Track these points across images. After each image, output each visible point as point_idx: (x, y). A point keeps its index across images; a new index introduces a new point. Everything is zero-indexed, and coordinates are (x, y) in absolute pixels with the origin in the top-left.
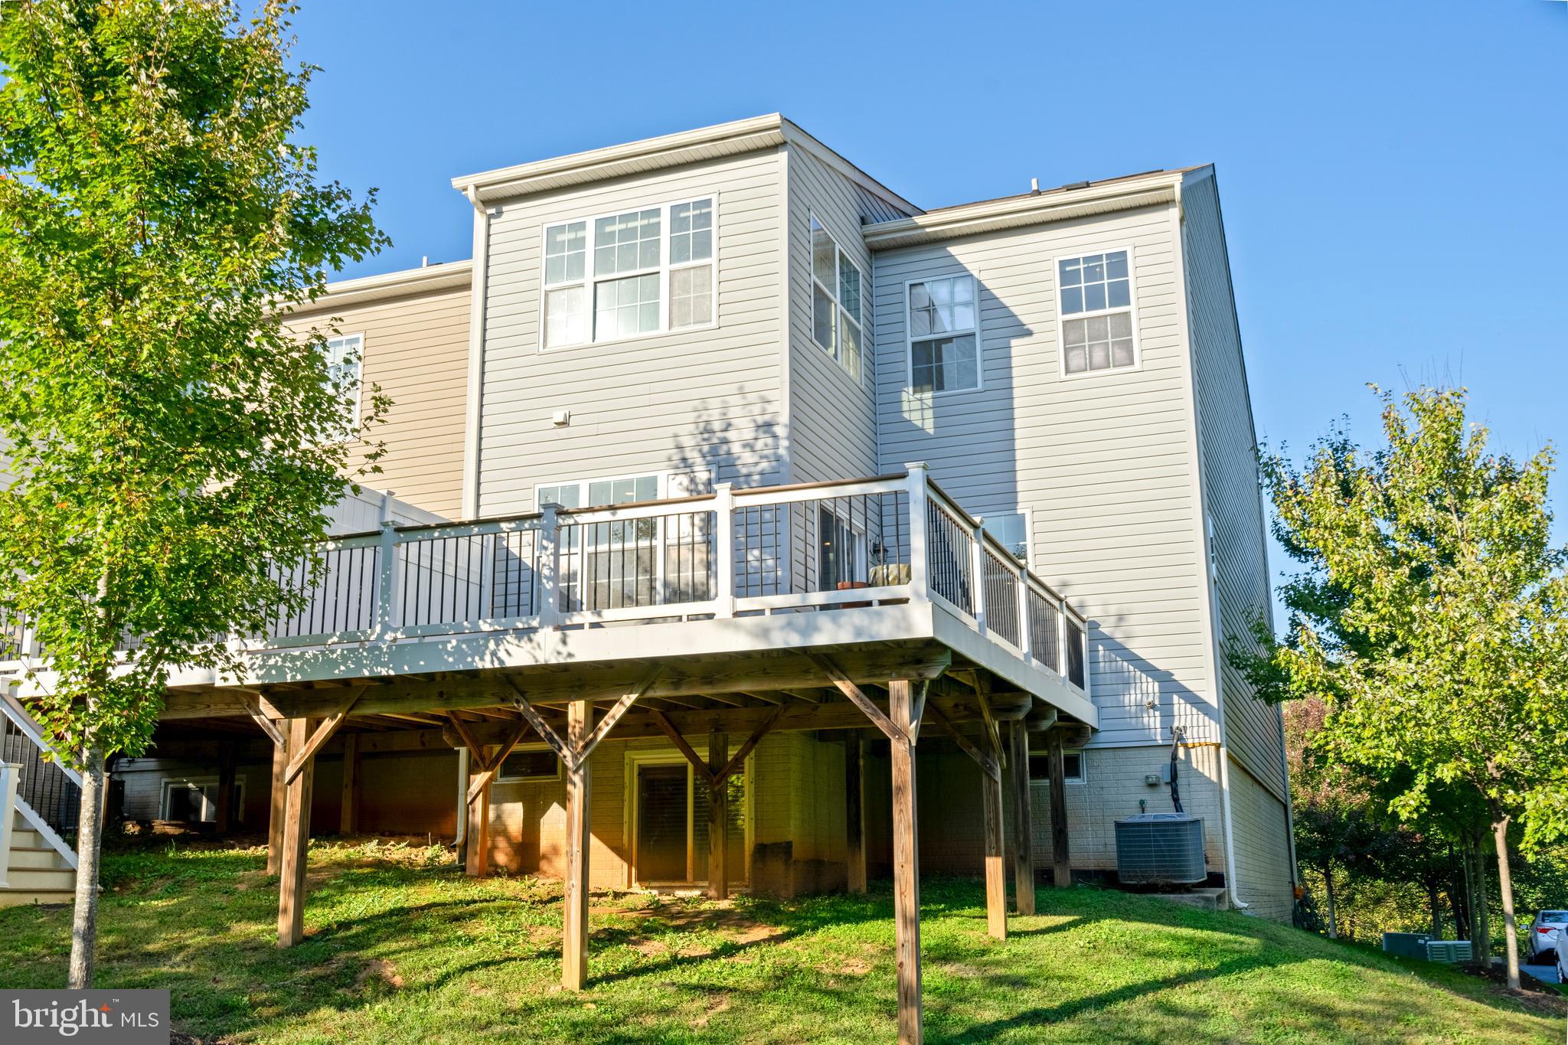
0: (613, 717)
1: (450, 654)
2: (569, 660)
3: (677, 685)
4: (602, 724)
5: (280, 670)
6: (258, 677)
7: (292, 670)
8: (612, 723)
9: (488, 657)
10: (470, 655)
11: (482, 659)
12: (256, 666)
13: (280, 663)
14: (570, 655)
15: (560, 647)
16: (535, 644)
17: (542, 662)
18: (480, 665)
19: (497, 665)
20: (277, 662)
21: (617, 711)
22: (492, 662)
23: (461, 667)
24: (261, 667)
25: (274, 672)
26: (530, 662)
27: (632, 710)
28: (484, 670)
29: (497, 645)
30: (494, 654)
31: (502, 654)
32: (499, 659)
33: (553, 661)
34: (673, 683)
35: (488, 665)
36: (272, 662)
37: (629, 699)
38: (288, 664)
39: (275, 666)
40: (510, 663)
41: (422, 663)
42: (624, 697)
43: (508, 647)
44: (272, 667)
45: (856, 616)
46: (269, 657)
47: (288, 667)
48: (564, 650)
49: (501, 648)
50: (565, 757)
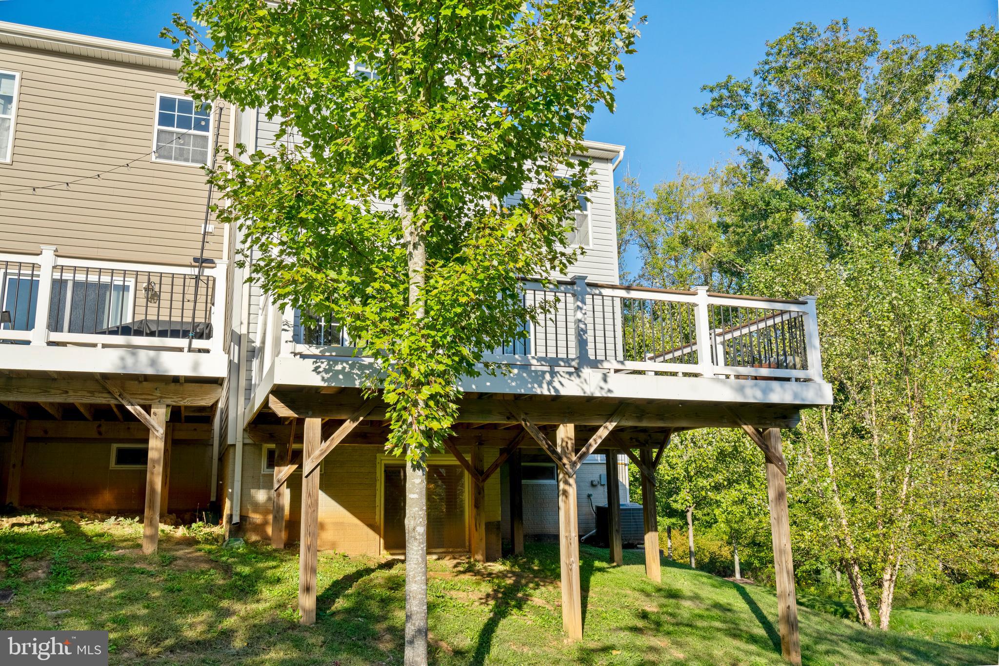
0: (600, 437)
1: (513, 379)
2: (610, 395)
3: (640, 418)
4: (591, 441)
5: (348, 376)
6: (323, 379)
7: (360, 377)
8: (599, 441)
9: (545, 386)
10: (531, 383)
11: (540, 386)
12: (321, 370)
13: (347, 370)
14: (610, 391)
15: (602, 384)
16: (582, 380)
17: (588, 394)
18: (539, 391)
19: (553, 393)
20: (344, 368)
21: (603, 433)
22: (549, 390)
23: (523, 391)
24: (326, 371)
25: (341, 377)
26: (579, 393)
27: (612, 433)
28: (542, 396)
29: (552, 377)
30: (550, 383)
31: (556, 384)
32: (554, 388)
33: (598, 394)
34: (637, 417)
35: (546, 392)
36: (339, 367)
37: (611, 426)
38: (355, 371)
39: (343, 371)
40: (564, 392)
41: (488, 384)
42: (608, 424)
43: (561, 379)
44: (338, 372)
45: (792, 386)
46: (336, 363)
47: (357, 374)
48: (606, 387)
49: (555, 379)
50: (564, 465)
